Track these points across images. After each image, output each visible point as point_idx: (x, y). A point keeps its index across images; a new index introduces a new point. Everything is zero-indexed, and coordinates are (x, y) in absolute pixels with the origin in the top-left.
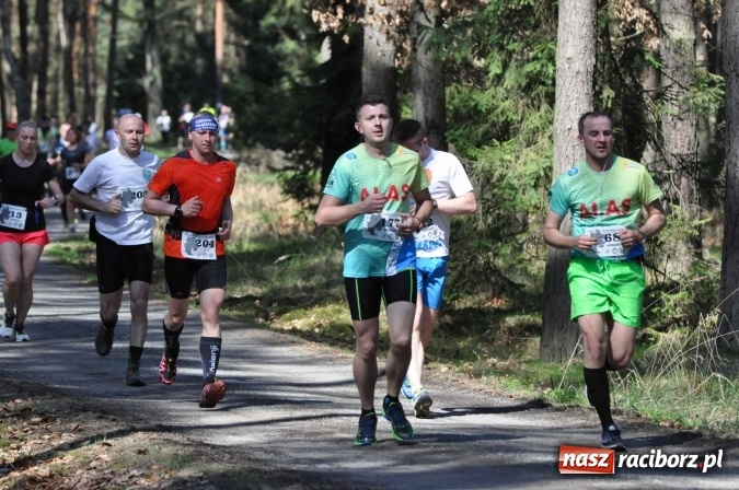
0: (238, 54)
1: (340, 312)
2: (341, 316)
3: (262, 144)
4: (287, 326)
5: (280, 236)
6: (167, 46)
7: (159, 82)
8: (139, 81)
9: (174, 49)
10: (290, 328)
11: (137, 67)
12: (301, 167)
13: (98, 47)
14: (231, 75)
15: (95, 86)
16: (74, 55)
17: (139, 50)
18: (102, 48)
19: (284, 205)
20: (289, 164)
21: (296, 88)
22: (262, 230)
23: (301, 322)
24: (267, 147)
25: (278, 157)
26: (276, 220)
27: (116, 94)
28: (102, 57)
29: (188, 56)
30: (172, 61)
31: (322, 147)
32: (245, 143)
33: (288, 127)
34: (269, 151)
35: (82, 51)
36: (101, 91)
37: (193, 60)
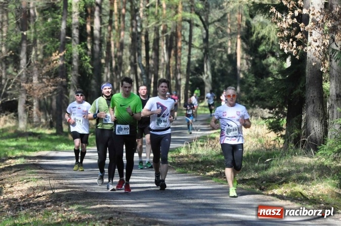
0: (247, 64)
1: (295, 186)
2: (296, 188)
3: (259, 106)
4: (270, 193)
5: (267, 150)
6: (214, 60)
7: (210, 77)
8: (201, 77)
9: (217, 61)
10: (272, 193)
11: (200, 70)
12: (276, 117)
13: (182, 61)
14: (244, 74)
15: (180, 79)
16: (171, 65)
17: (201, 63)
18: (184, 62)
19: (268, 135)
20: (271, 115)
21: (275, 80)
22: (258, 147)
23: (277, 190)
24: (261, 108)
25: (266, 113)
26: (265, 142)
27: (190, 83)
28: (184, 65)
29: (224, 65)
30: (216, 67)
31: (286, 108)
32: (251, 106)
33: (271, 98)
34: (262, 109)
35: (175, 63)
36: (183, 82)
37: (226, 67)
